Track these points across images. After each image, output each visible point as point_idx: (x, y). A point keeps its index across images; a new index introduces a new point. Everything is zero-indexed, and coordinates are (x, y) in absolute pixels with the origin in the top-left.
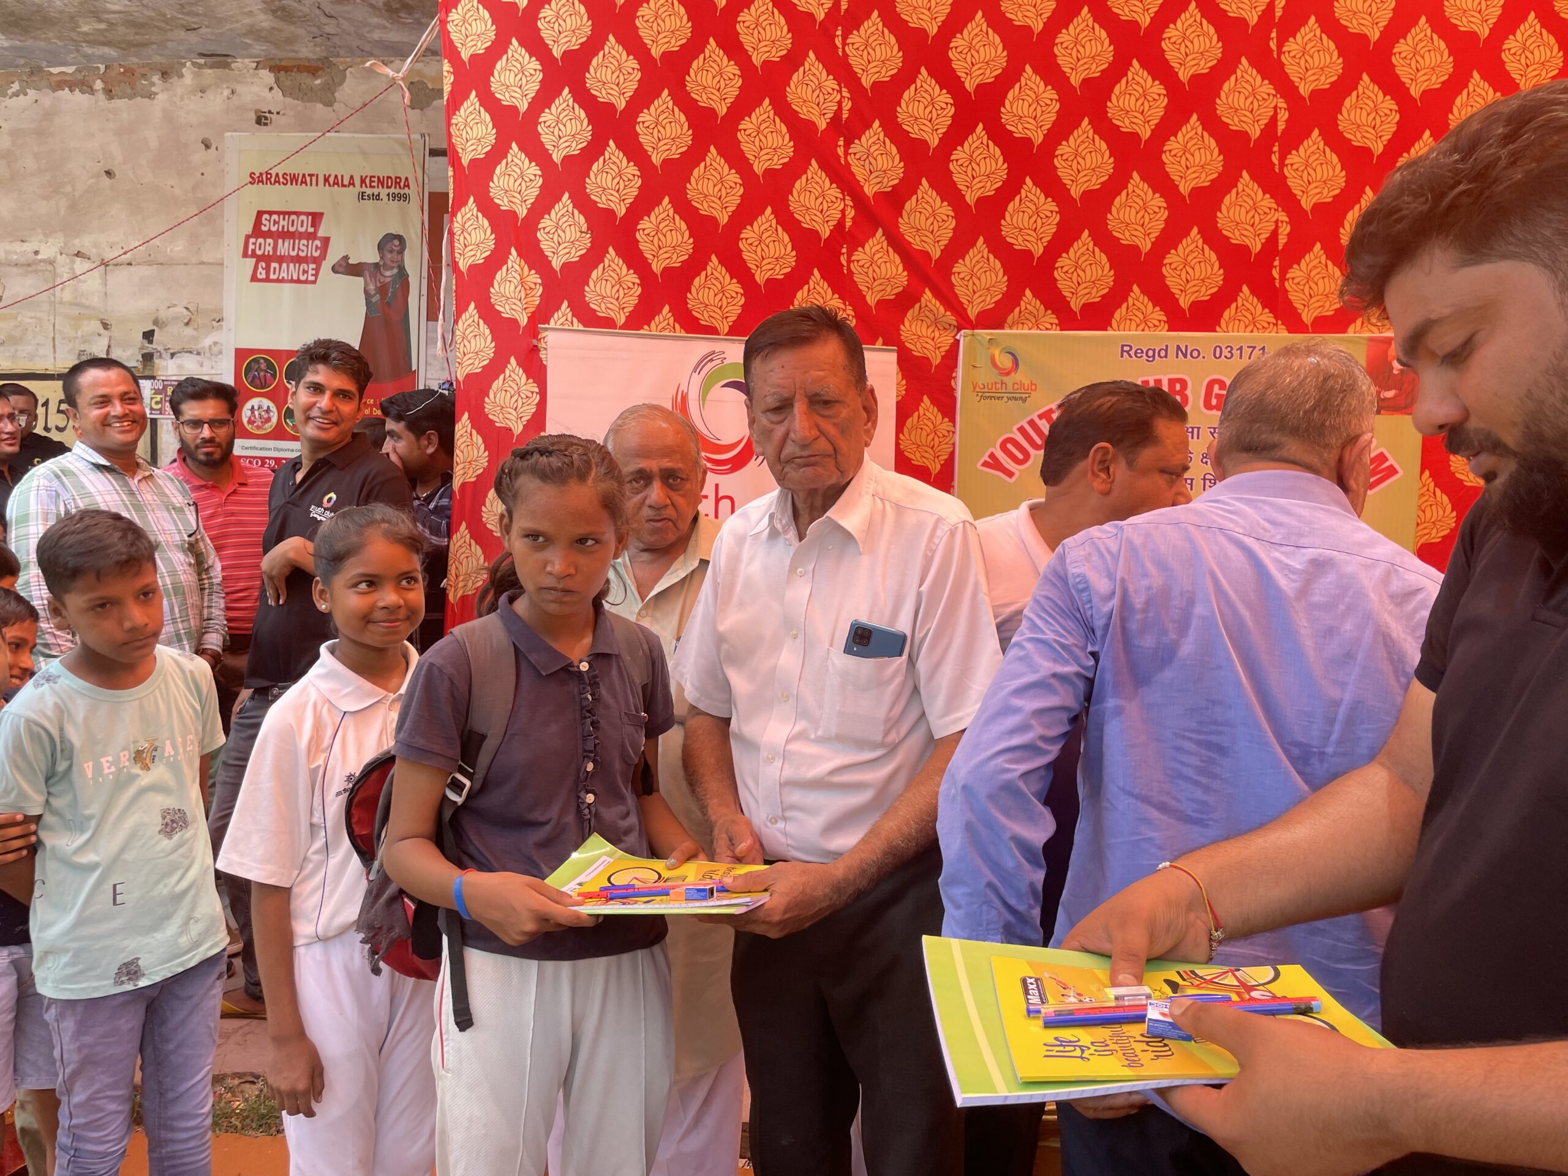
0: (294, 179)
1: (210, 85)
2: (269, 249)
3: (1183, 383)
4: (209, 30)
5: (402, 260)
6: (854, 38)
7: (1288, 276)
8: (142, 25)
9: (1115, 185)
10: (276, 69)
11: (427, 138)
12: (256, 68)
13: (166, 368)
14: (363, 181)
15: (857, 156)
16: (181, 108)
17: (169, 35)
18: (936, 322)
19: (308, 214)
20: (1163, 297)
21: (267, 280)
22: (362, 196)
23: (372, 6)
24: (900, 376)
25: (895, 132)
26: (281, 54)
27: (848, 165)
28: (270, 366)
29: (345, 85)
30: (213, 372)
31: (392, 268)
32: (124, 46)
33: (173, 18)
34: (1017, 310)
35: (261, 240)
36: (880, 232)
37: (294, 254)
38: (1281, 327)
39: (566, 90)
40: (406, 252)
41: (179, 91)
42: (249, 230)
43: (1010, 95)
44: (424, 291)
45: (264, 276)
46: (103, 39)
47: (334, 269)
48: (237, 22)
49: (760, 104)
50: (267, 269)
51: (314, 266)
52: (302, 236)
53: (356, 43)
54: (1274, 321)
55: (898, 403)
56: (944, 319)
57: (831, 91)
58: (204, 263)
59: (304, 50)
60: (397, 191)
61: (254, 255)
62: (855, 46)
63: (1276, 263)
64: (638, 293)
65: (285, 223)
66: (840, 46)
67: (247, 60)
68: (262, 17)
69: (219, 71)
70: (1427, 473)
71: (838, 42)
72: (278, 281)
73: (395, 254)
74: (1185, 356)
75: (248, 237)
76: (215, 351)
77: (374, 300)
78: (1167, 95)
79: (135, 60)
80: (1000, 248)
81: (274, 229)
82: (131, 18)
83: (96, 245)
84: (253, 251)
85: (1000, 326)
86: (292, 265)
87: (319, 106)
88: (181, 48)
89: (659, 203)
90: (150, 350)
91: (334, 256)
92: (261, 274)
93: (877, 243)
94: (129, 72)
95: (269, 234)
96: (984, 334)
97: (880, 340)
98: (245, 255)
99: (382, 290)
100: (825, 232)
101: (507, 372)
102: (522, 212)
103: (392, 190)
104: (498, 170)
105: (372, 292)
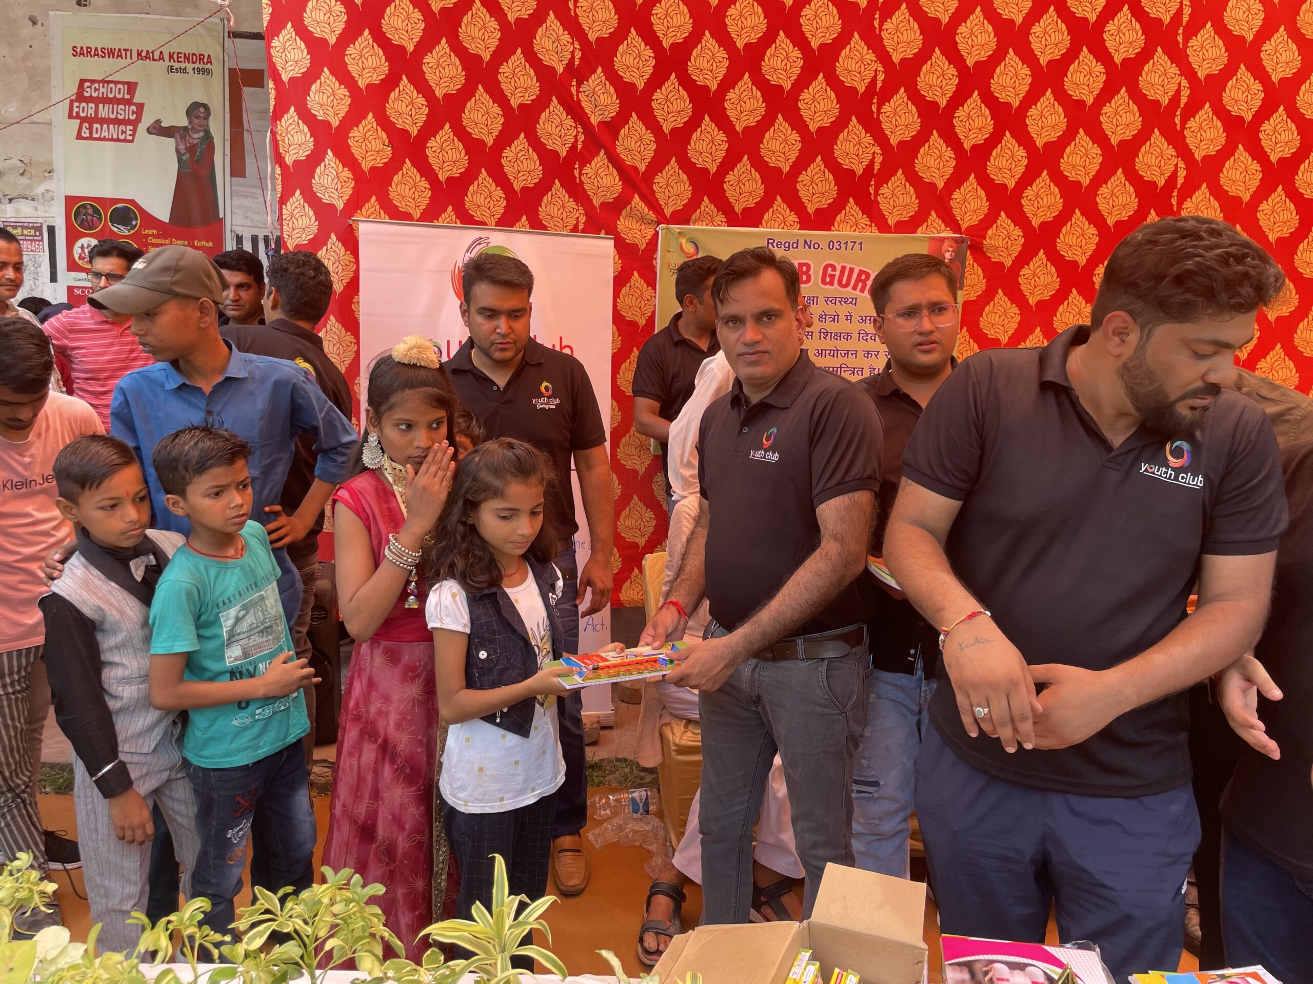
0: (111, 53)
2: (91, 112)
3: (808, 266)
5: (208, 125)
6: (582, 2)
7: (880, 192)
9: (766, 123)
11: (226, 22)
13: (5, 211)
14: (171, 57)
15: (586, 94)
18: (642, 219)
19: (123, 83)
20: (796, 205)
21: (91, 138)
22: (171, 69)
24: (617, 258)
25: (613, 77)
27: (579, 101)
28: (96, 211)
30: (47, 215)
31: (198, 132)
34: (698, 211)
35: (84, 104)
36: (602, 152)
37: (113, 116)
38: (875, 229)
39: (367, 32)
40: (211, 119)
42: (73, 95)
43: (694, 53)
44: (228, 152)
45: (87, 135)
47: (149, 131)
49: (514, 53)
50: (90, 129)
51: (131, 127)
52: (119, 102)
54: (869, 223)
55: (615, 278)
56: (648, 216)
57: (566, 43)
58: (35, 123)
60: (201, 66)
61: (78, 116)
62: (584, 9)
63: (872, 183)
64: (429, 195)
65: (104, 90)
66: (572, 8)
70: (965, 329)
71: (571, 5)
72: (99, 139)
73: (202, 120)
74: (810, 247)
75: (72, 102)
76: (47, 198)
77: (184, 158)
78: (803, 58)
80: (687, 165)
81: (95, 95)
84: (78, 113)
85: (687, 222)
86: (111, 126)
89: (442, 128)
91: (147, 120)
92: (85, 133)
93: (600, 160)
95: (90, 99)
96: (676, 228)
97: (603, 231)
98: (70, 116)
99: (191, 149)
100: (563, 152)
101: (329, 244)
102: (335, 122)
103: (197, 65)
104: (313, 88)
105: (183, 152)
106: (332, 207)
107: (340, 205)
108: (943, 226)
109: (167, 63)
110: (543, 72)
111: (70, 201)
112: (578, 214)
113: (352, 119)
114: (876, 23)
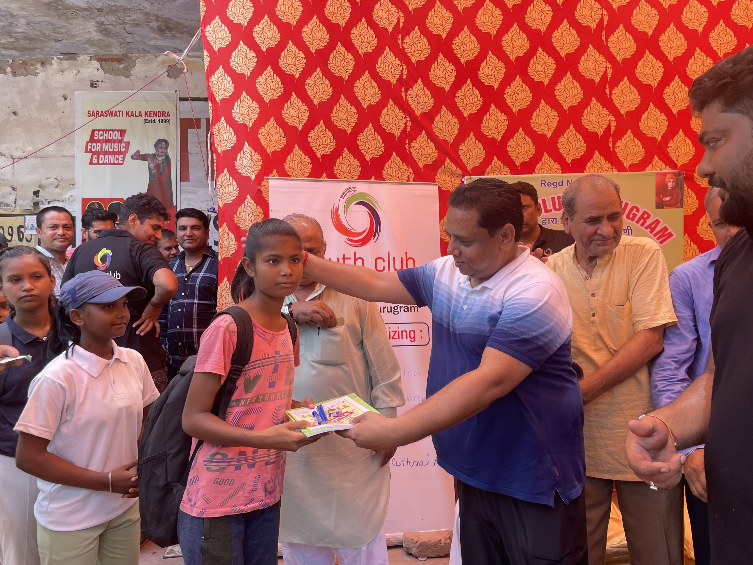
0: (109, 113)
1: (66, 69)
2: (99, 148)
4: (67, 41)
5: (167, 152)
6: (407, 40)
7: (616, 146)
8: (33, 39)
9: (533, 106)
10: (100, 60)
11: (178, 92)
12: (90, 60)
14: (146, 114)
15: (411, 96)
16: (52, 80)
17: (46, 44)
18: (452, 174)
19: (118, 131)
20: (558, 158)
21: (98, 163)
22: (146, 121)
23: (151, 28)
25: (429, 84)
26: (103, 53)
27: (407, 101)
28: (100, 206)
29: (136, 67)
31: (162, 156)
32: (22, 50)
33: (49, 35)
34: (490, 166)
35: (94, 144)
36: (424, 132)
37: (111, 150)
38: (614, 169)
39: (269, 67)
40: (169, 148)
41: (51, 72)
42: (87, 138)
43: (482, 65)
44: (179, 167)
46: (12, 46)
47: (133, 158)
48: (82, 36)
49: (364, 74)
50: (98, 158)
51: (122, 156)
52: (115, 141)
53: (142, 46)
54: (611, 167)
56: (456, 172)
57: (397, 66)
58: (64, 156)
59: (115, 50)
60: (164, 118)
61: (91, 151)
62: (408, 44)
63: (611, 140)
64: (311, 167)
65: (107, 135)
66: (400, 44)
67: (85, 56)
68: (95, 34)
69: (71, 62)
70: (687, 235)
71: (400, 42)
72: (103, 164)
73: (163, 149)
75: (87, 143)
76: (72, 200)
77: (153, 172)
78: (556, 64)
79: (27, 57)
80: (481, 137)
81: (101, 138)
82: (28, 35)
83: (8, 149)
84: (90, 149)
85: (483, 174)
86: (110, 156)
87: (123, 78)
88: (52, 50)
90: (37, 200)
91: (132, 151)
92: (95, 161)
93: (423, 137)
94: (25, 63)
95: (98, 141)
98: (86, 151)
99: (157, 167)
100: (398, 134)
101: (246, 203)
102: (250, 125)
103: (161, 118)
104: (236, 104)
105: (152, 168)
106: (248, 178)
107: (253, 177)
108: (664, 165)
109: (144, 117)
110: (383, 84)
111: (85, 201)
112: (409, 173)
113: (261, 121)
114: (603, 38)
